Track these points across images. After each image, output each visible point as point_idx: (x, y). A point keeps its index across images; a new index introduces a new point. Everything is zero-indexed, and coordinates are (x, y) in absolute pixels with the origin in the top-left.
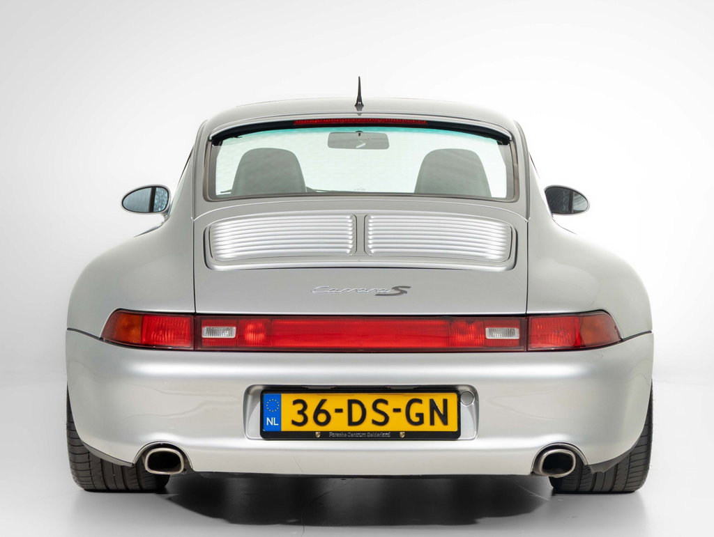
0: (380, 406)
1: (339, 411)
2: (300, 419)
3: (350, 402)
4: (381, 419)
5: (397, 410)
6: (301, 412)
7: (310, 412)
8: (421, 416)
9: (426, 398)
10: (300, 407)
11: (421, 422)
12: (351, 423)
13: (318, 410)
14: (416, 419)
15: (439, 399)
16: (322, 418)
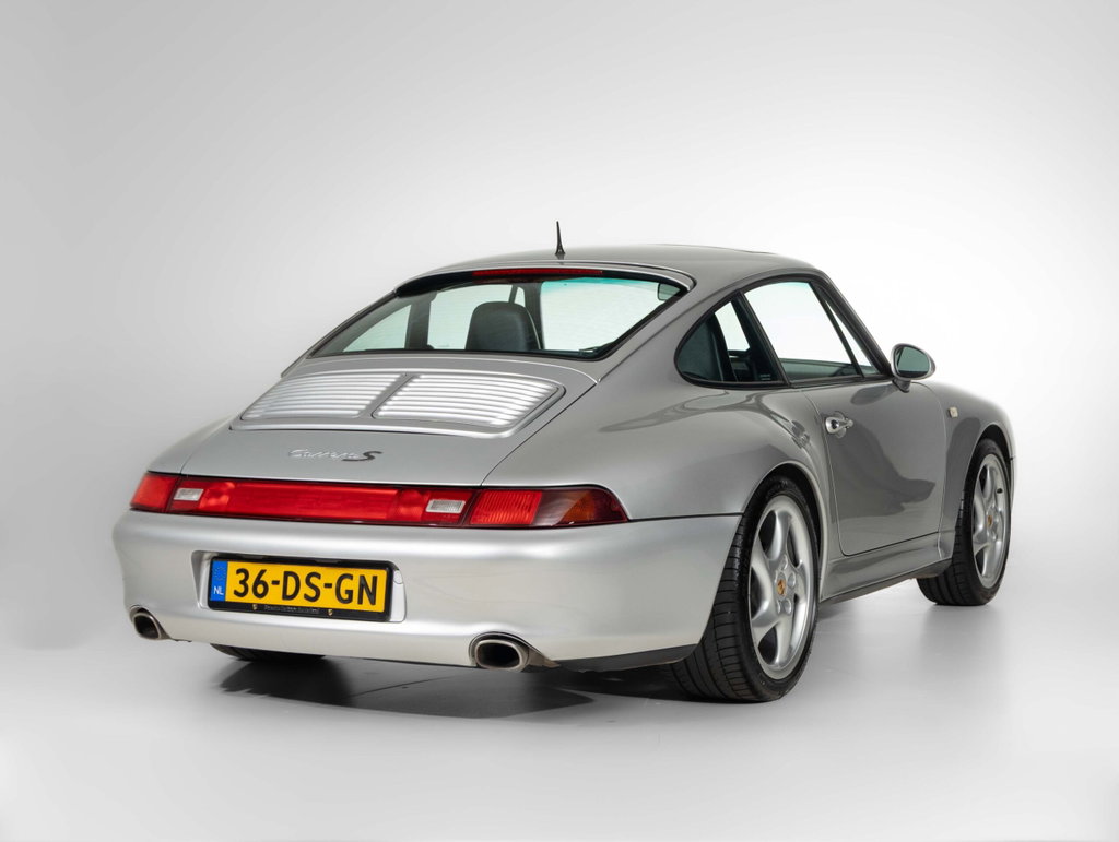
0: (314, 580)
1: (276, 583)
2: (241, 589)
3: (287, 574)
4: (312, 593)
5: (328, 586)
6: (243, 582)
7: (250, 583)
8: (350, 593)
9: (356, 573)
10: (242, 576)
11: (350, 600)
12: (285, 597)
13: (258, 581)
14: (345, 597)
15: (369, 574)
16: (260, 589)
